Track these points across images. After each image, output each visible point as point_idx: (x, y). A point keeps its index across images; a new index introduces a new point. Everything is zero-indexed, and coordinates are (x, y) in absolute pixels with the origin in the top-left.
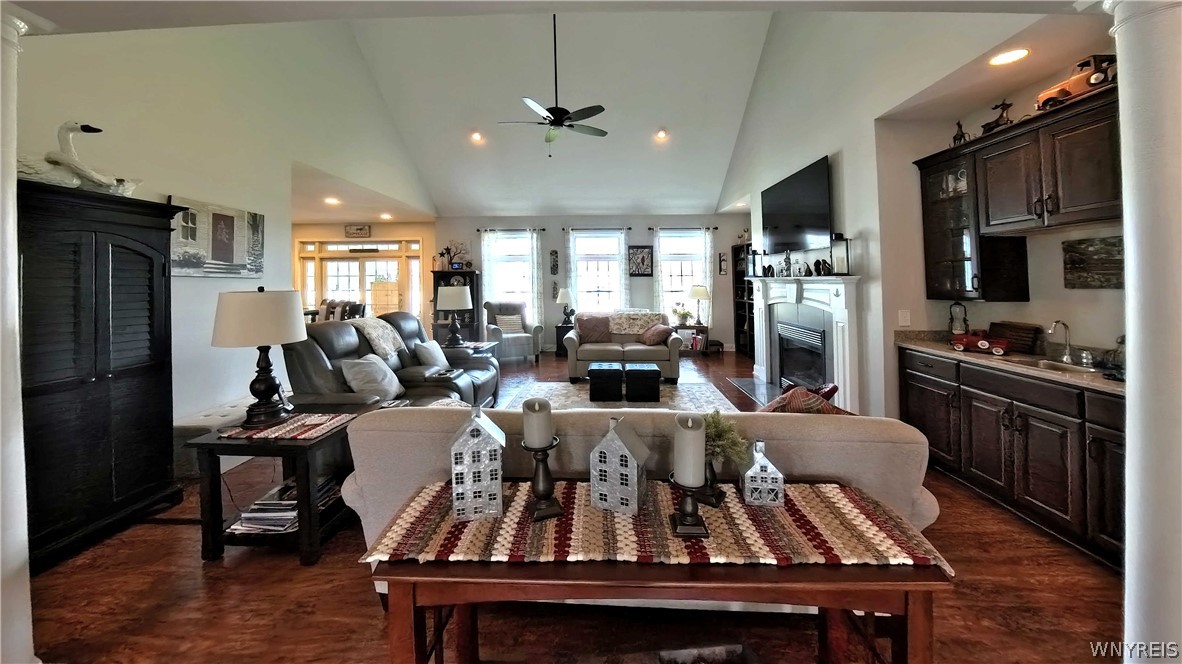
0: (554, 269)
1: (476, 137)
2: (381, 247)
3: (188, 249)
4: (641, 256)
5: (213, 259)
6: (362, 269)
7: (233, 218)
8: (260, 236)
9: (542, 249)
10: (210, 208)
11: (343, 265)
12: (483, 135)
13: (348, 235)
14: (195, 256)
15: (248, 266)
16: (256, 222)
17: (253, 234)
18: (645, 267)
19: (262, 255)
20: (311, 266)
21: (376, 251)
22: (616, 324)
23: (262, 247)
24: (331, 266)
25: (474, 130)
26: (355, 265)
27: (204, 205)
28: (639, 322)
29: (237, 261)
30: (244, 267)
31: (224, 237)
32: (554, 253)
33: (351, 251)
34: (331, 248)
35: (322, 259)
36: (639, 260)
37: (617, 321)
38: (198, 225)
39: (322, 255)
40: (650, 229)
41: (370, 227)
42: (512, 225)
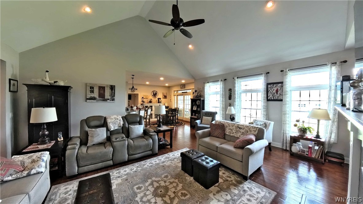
0: (230, 98)
1: (190, 46)
2: (188, 91)
3: (91, 95)
4: (275, 89)
5: (99, 98)
6: (184, 98)
7: (105, 87)
8: (114, 91)
9: (225, 89)
10: (98, 85)
11: (181, 97)
12: (192, 45)
13: (181, 88)
14: (93, 97)
15: (110, 99)
16: (112, 88)
17: (111, 91)
18: (278, 95)
19: (114, 96)
20: (176, 97)
21: (187, 92)
22: (230, 129)
23: (114, 94)
24: (179, 97)
25: (189, 44)
26: (183, 96)
27: (96, 84)
28: (242, 131)
29: (106, 98)
30: (108, 99)
31: (102, 92)
32: (230, 90)
33: (182, 93)
34: (179, 92)
35: (177, 95)
36: (275, 91)
37: (231, 127)
38: (94, 89)
39: (177, 94)
40: (282, 71)
41: (185, 85)
42: (214, 80)
